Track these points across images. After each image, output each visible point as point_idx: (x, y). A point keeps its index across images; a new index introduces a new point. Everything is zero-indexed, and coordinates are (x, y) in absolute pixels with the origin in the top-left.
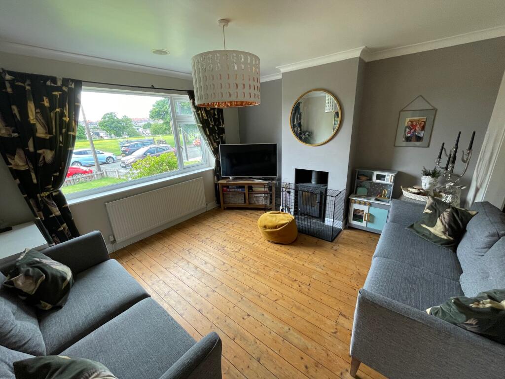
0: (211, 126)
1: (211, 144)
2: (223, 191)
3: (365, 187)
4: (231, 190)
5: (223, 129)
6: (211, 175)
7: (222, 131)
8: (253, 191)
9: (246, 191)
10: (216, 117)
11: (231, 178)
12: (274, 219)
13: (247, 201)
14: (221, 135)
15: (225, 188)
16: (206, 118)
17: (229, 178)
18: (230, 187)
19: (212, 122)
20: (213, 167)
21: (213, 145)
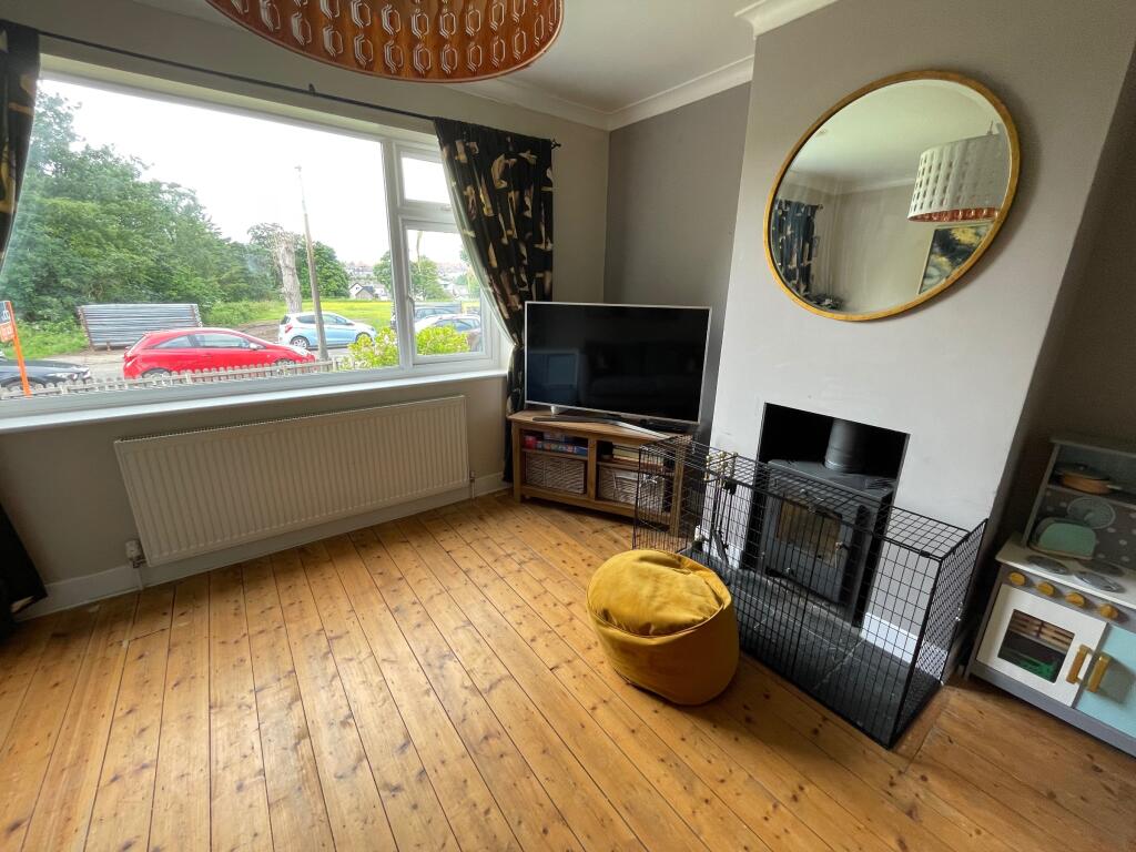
0: (505, 241)
1: (501, 296)
2: (524, 445)
3: (1086, 524)
4: (546, 446)
5: (548, 256)
6: (497, 393)
7: (545, 261)
8: (612, 460)
9: (592, 455)
10: (528, 214)
11: (553, 408)
12: (646, 590)
13: (592, 491)
14: (539, 275)
15: (530, 439)
16: (491, 214)
17: (549, 408)
18: (547, 436)
19: (508, 227)
20: (505, 372)
21: (506, 301)
